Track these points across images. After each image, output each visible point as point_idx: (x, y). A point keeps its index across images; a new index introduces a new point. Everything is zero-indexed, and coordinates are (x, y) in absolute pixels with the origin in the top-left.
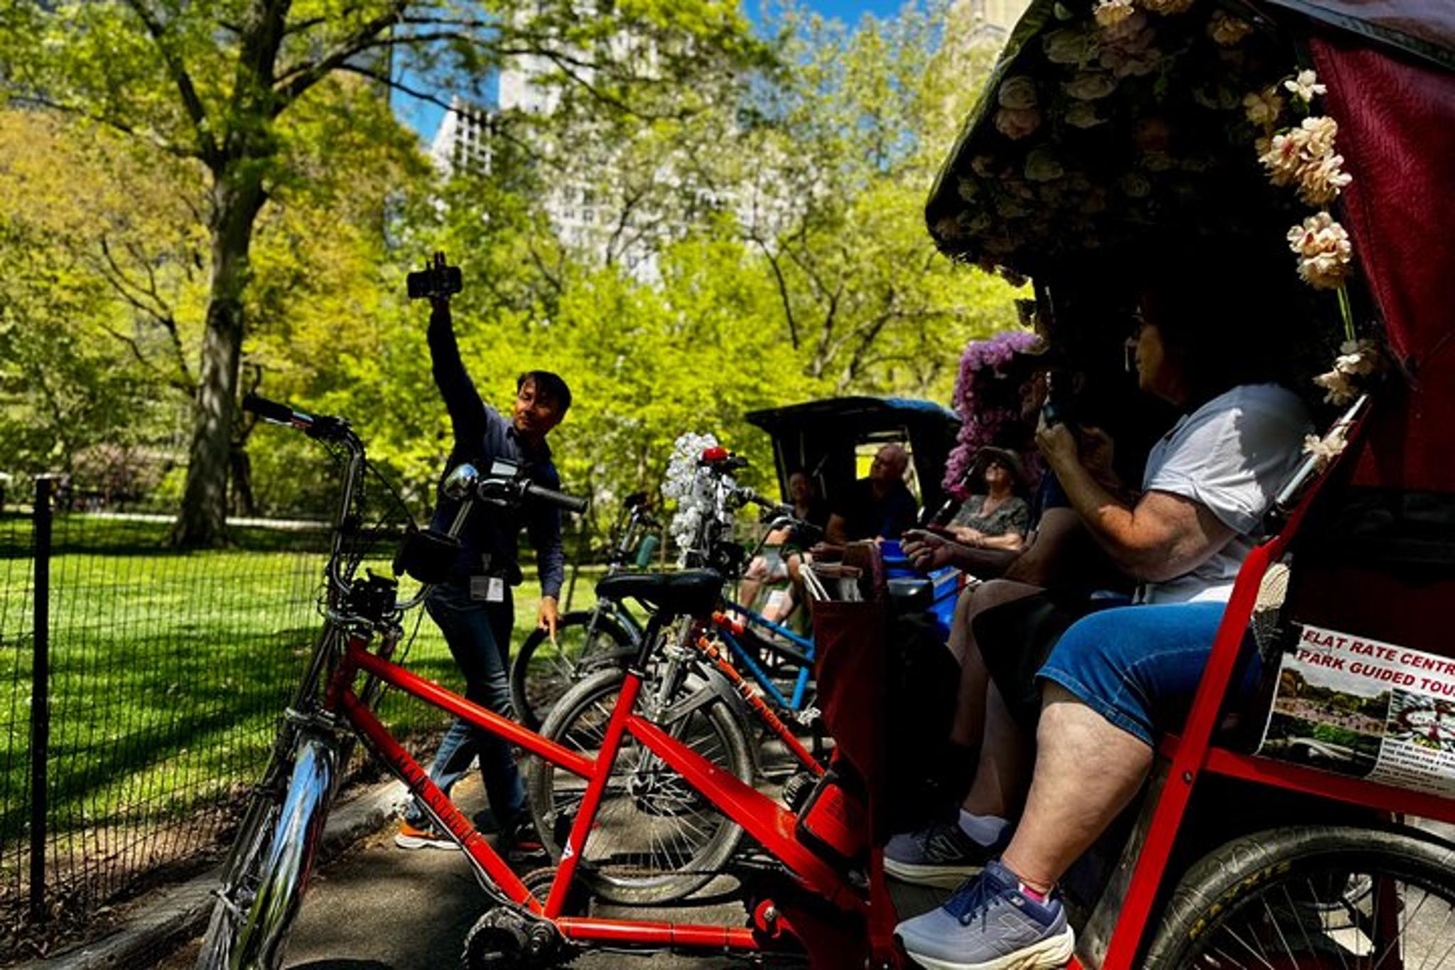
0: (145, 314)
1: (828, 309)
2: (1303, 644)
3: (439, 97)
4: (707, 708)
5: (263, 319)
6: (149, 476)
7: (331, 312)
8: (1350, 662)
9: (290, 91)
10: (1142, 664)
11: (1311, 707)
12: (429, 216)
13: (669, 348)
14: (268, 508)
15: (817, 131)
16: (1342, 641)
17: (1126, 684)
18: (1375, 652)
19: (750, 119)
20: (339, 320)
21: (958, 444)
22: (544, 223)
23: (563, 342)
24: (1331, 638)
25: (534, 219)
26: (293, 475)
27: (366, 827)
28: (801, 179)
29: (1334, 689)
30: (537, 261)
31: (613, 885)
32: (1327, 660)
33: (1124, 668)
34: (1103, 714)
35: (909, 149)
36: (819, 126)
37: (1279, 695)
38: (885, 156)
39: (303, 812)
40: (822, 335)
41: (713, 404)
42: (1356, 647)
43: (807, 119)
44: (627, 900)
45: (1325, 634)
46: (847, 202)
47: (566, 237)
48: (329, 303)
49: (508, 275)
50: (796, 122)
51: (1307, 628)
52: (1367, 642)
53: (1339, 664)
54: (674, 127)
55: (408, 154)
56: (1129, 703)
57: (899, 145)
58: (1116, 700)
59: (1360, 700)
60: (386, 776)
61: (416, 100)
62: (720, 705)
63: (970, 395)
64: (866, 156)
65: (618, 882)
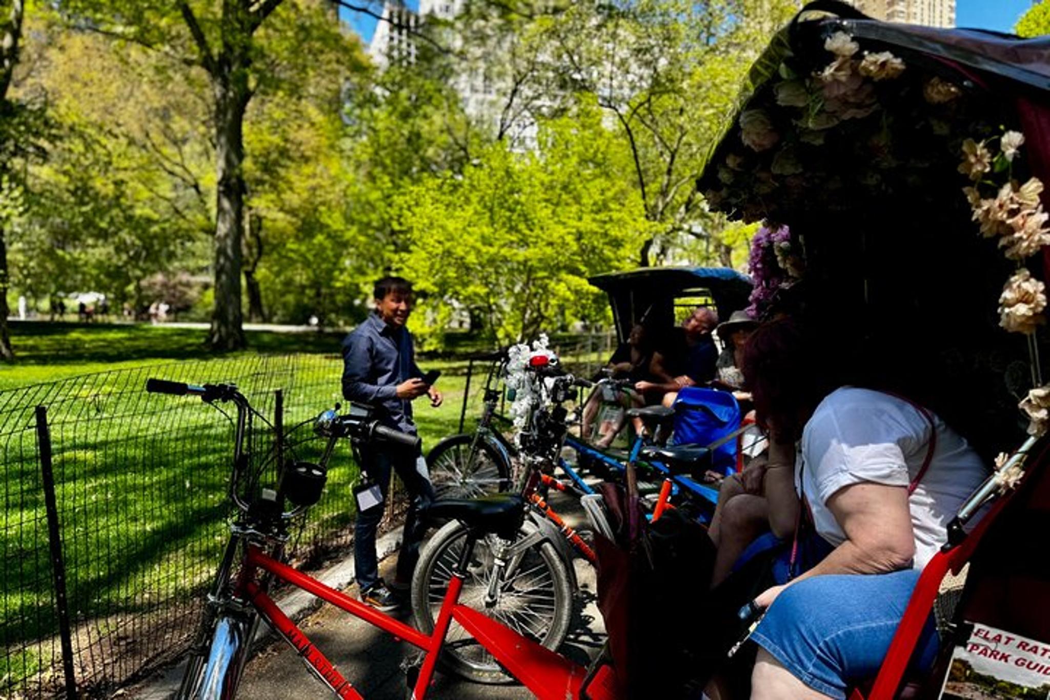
0: (178, 181)
1: (668, 160)
2: (973, 639)
3: (371, 9)
4: (538, 546)
5: (260, 182)
6: (193, 293)
7: (309, 177)
8: (1016, 657)
9: (261, 13)
10: (833, 640)
11: (977, 689)
12: (372, 101)
13: (544, 204)
14: (275, 314)
15: (660, 19)
16: (1009, 639)
17: (819, 657)
18: (1040, 651)
19: (606, 12)
20: (312, 182)
21: (750, 304)
22: (454, 101)
23: (468, 201)
24: (1000, 636)
25: (447, 98)
26: (290, 292)
27: (309, 609)
28: (648, 57)
29: (998, 678)
30: (449, 131)
31: (472, 669)
32: (994, 654)
33: (817, 643)
34: (801, 679)
35: (733, 30)
36: (662, 15)
37: (949, 680)
38: (713, 35)
39: (220, 668)
40: (665, 180)
41: (575, 247)
42: (1023, 645)
43: (652, 9)
44: (483, 680)
45: (994, 632)
46: (684, 74)
47: (472, 110)
48: (307, 170)
49: (430, 143)
50: (643, 12)
51: (978, 626)
52: (1033, 643)
53: (1005, 658)
54: (549, 22)
55: (351, 57)
56: (823, 671)
57: (725, 27)
58: (811, 669)
59: (1022, 688)
60: (327, 563)
61: (353, 12)
62: (547, 545)
63: (759, 266)
64: (698, 37)
65: (475, 666)
